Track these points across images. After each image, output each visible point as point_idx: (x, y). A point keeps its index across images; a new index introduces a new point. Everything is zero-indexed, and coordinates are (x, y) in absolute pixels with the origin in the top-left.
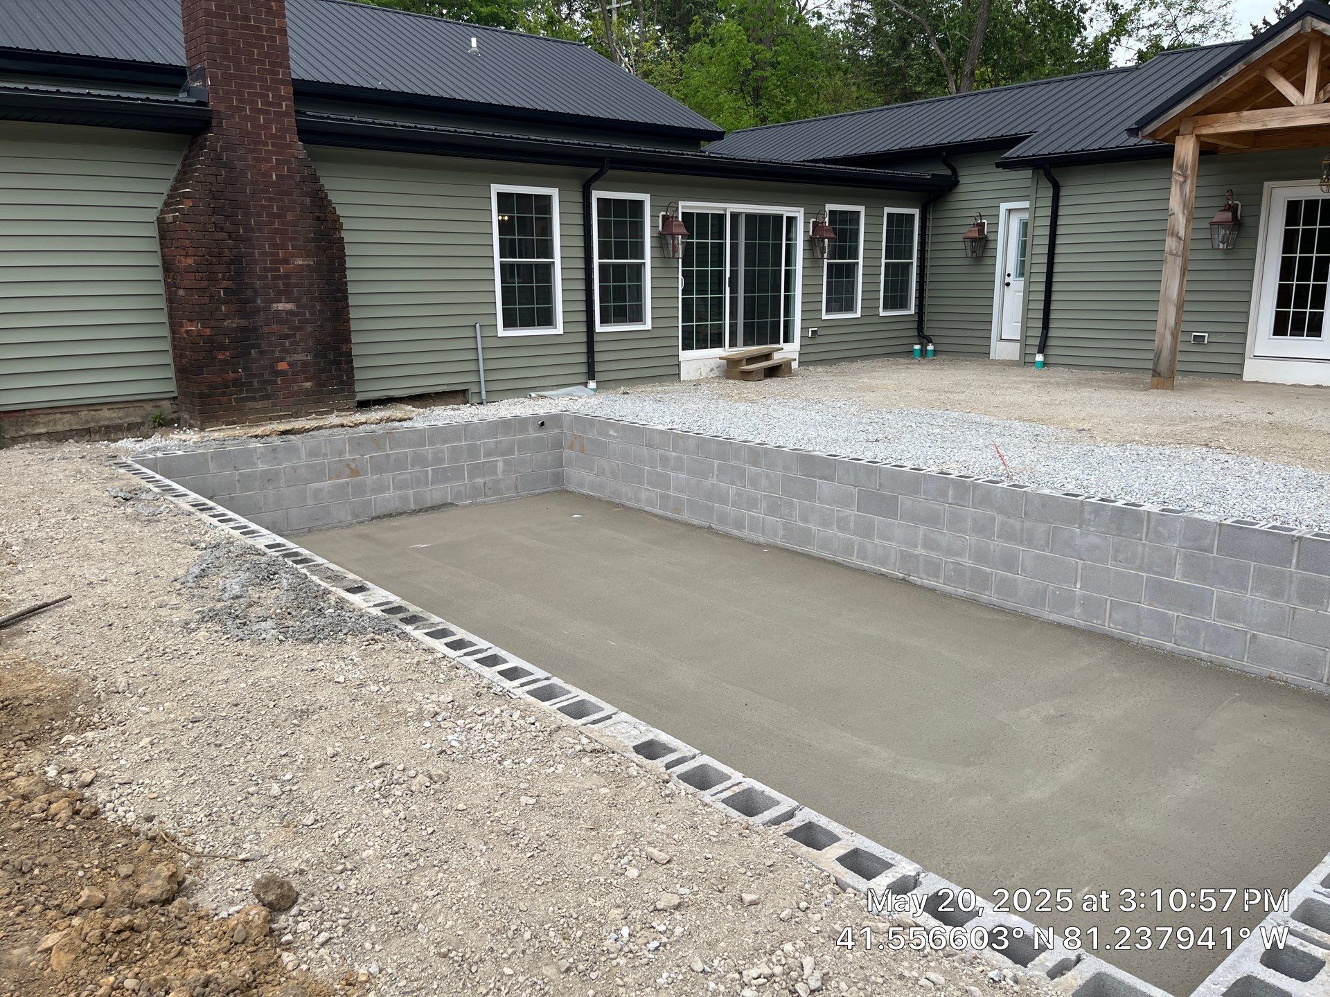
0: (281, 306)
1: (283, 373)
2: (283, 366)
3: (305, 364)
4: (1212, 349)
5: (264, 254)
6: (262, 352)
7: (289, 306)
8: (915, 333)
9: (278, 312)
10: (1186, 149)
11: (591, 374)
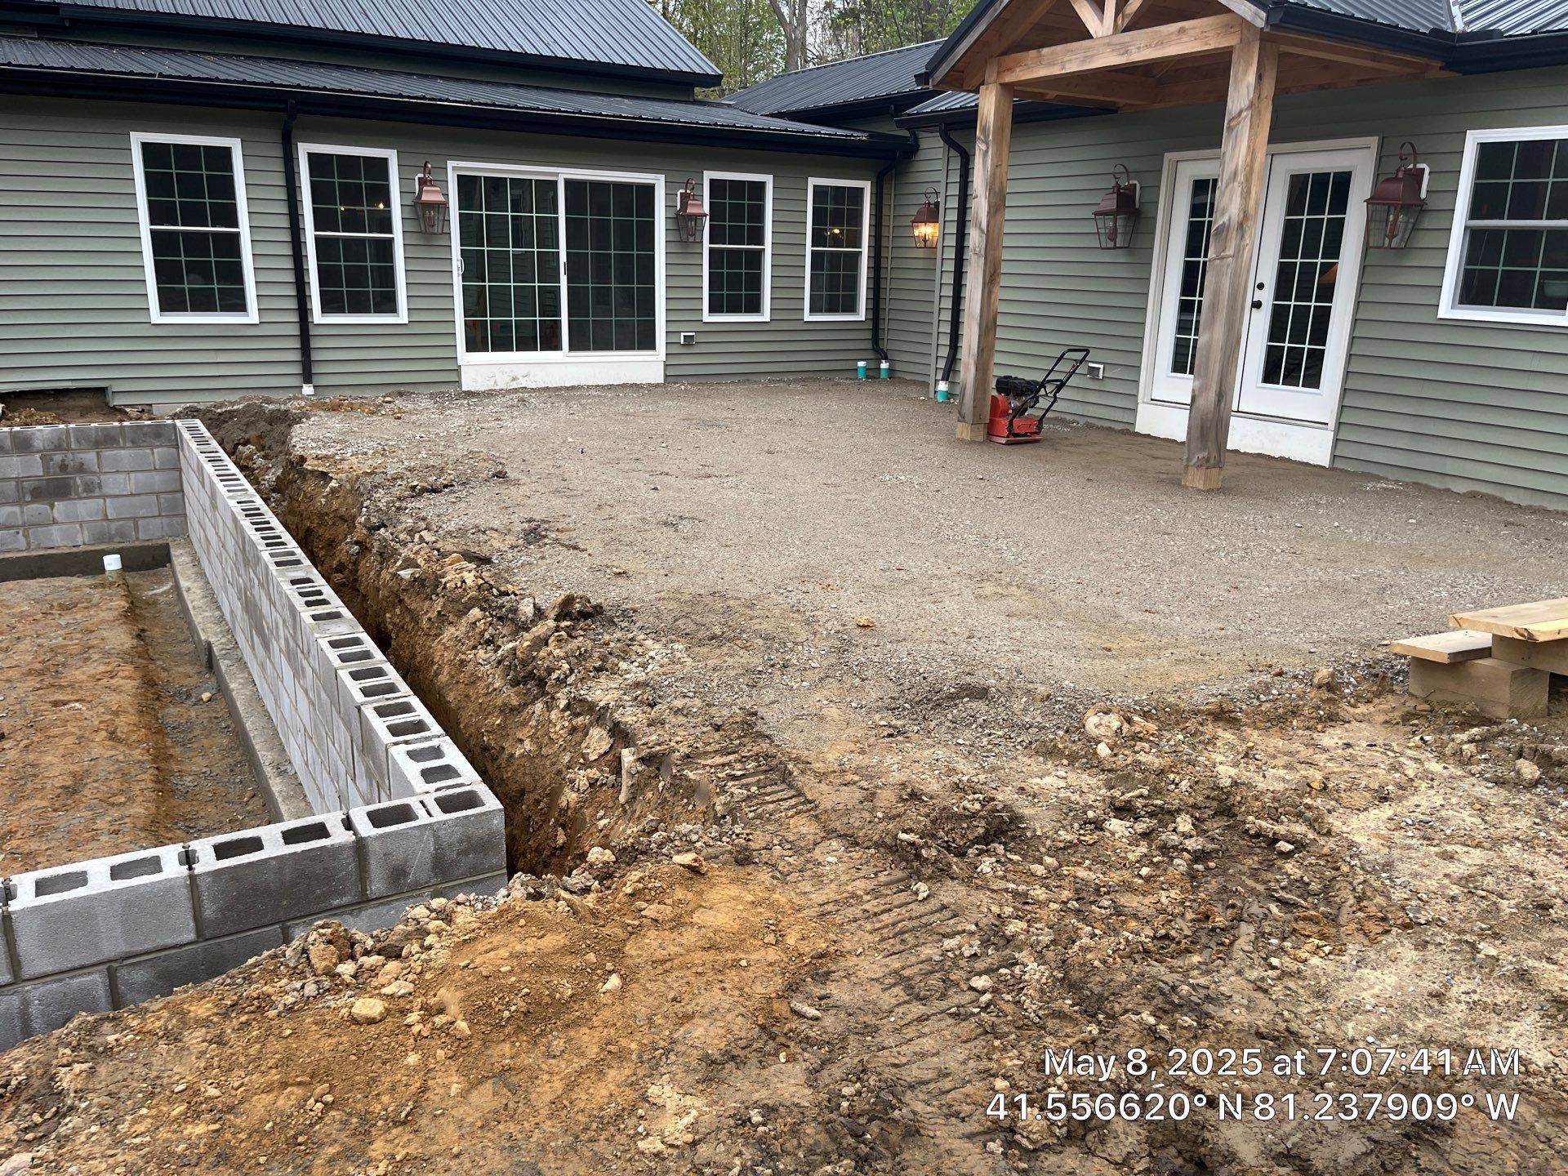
4: (1109, 386)
8: (869, 345)
10: (988, 105)
11: (307, 377)
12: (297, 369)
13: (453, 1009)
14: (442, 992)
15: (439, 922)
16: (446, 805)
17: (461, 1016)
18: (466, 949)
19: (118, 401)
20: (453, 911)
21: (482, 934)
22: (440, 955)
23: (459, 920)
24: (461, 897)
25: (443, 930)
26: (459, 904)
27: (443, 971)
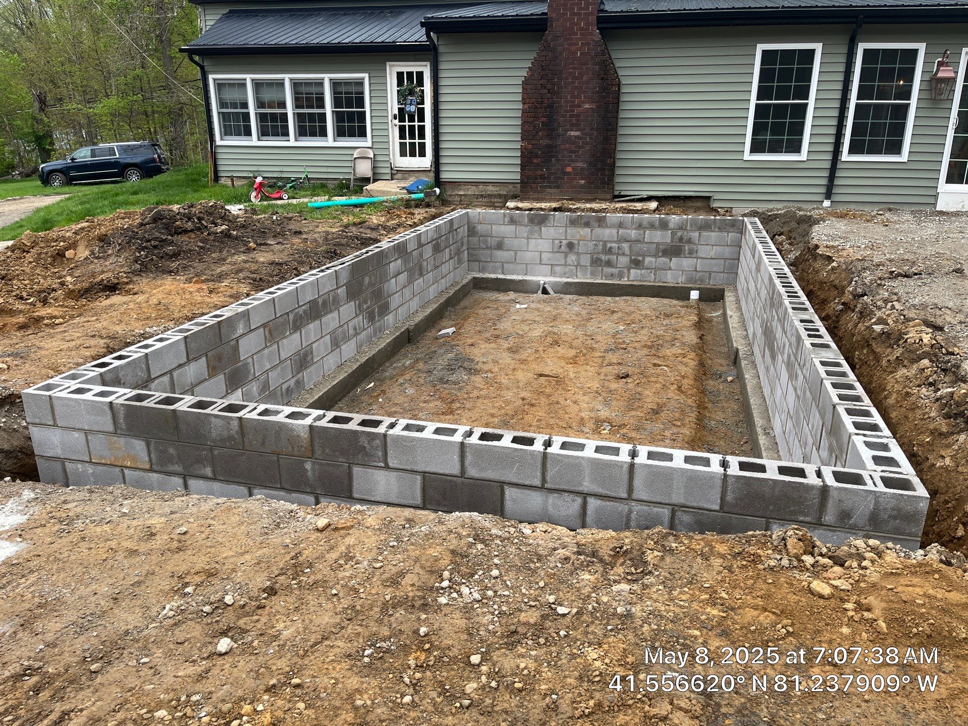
0: (573, 133)
1: (569, 173)
2: (569, 169)
3: (582, 169)
5: (567, 102)
6: (558, 160)
7: (577, 133)
9: (570, 136)
11: (828, 195)
12: (823, 190)
13: (877, 613)
14: (871, 598)
15: (872, 554)
16: (888, 482)
17: (882, 619)
18: (892, 578)
19: (715, 205)
20: (883, 551)
21: (905, 573)
22: (873, 574)
23: (888, 559)
24: (890, 544)
25: (876, 560)
26: (888, 548)
27: (874, 585)
